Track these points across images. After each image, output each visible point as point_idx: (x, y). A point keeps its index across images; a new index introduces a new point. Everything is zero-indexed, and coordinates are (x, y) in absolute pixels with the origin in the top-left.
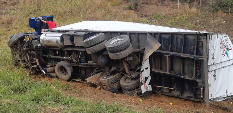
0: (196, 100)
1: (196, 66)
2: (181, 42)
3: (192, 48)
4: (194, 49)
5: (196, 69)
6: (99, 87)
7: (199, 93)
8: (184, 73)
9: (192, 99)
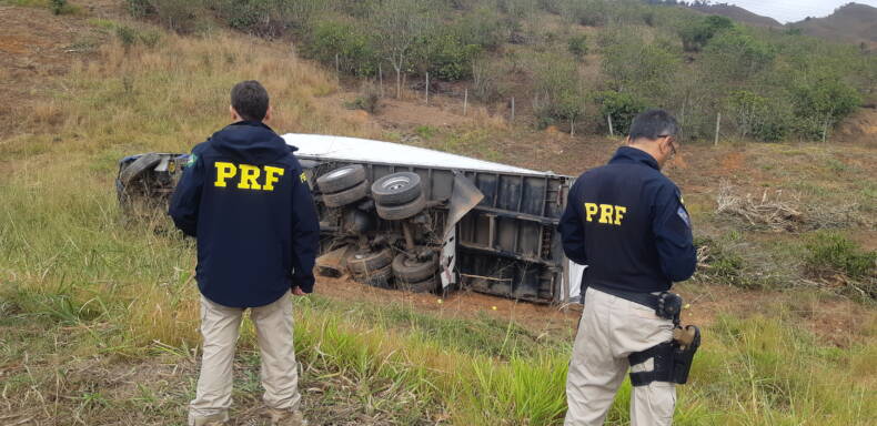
0: (540, 300)
1: (544, 237)
2: (518, 191)
3: (537, 202)
4: (541, 204)
5: (544, 243)
6: (346, 276)
7: (547, 287)
8: (519, 250)
9: (532, 299)
